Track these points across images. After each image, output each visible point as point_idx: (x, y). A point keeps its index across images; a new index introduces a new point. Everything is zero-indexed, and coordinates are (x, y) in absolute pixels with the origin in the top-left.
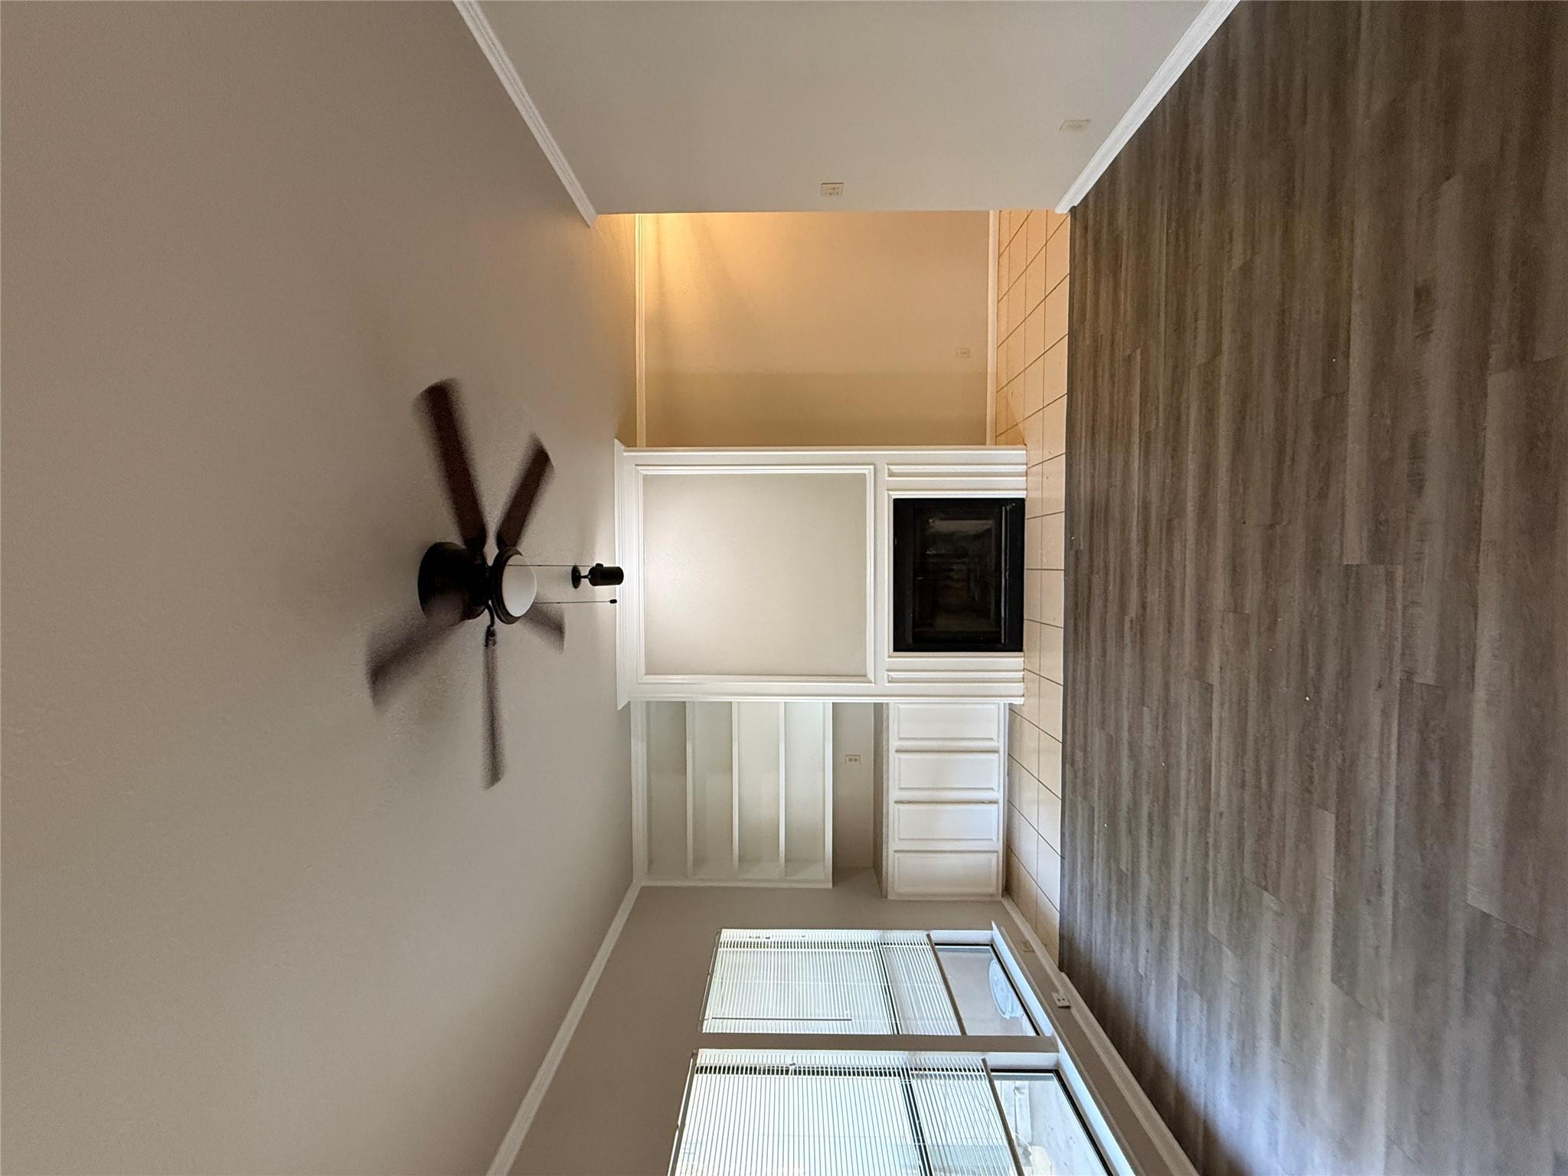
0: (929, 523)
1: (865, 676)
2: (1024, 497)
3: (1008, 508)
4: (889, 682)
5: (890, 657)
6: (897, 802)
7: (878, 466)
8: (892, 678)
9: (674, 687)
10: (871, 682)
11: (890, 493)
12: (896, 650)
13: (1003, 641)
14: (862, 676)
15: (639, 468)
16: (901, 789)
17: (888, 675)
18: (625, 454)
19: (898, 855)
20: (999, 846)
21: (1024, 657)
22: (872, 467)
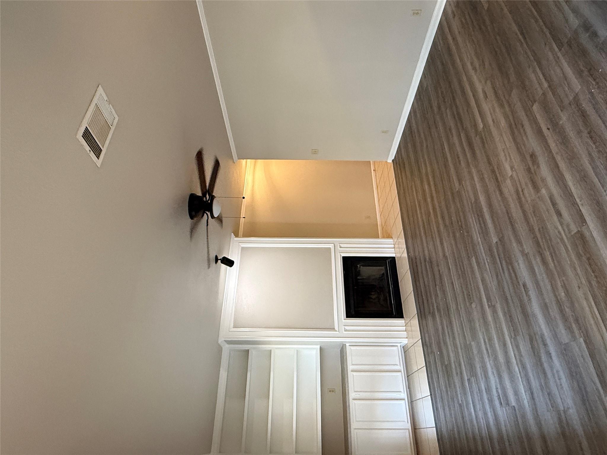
0: (358, 266)
1: (334, 329)
2: (394, 256)
3: (389, 261)
4: (345, 331)
5: (344, 320)
6: (354, 399)
7: (335, 244)
8: (346, 330)
9: (245, 334)
10: (337, 331)
11: (341, 254)
12: (347, 317)
13: (394, 314)
14: (333, 329)
15: (240, 244)
16: (355, 391)
17: (344, 328)
18: (235, 239)
19: (356, 431)
20: (409, 426)
21: (404, 320)
22: (333, 245)
